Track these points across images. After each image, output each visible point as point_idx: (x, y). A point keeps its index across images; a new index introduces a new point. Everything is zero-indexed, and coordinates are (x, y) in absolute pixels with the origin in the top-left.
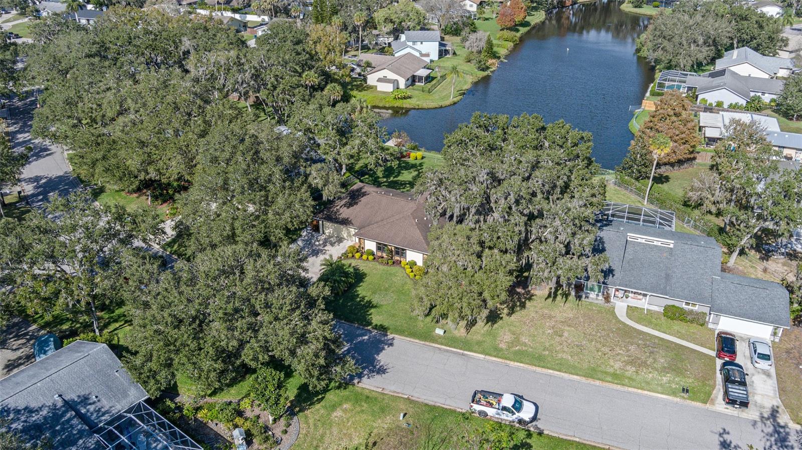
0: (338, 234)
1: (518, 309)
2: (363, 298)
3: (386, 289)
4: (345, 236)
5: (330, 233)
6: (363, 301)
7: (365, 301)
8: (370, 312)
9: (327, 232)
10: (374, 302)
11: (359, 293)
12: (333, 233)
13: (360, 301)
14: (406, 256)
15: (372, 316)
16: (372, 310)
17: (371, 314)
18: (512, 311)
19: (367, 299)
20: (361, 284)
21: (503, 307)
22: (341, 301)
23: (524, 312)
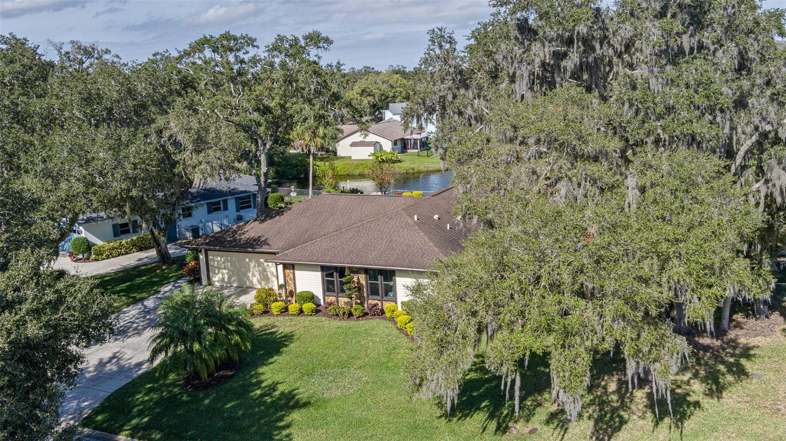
0: (240, 280)
1: (730, 378)
2: (273, 387)
3: (342, 365)
4: (255, 281)
5: (223, 280)
6: (269, 395)
7: (277, 393)
8: (287, 420)
9: (216, 279)
10: (303, 395)
11: (263, 377)
12: (229, 278)
13: (262, 396)
14: (395, 296)
15: (292, 430)
16: (295, 416)
17: (288, 426)
18: (716, 389)
19: (281, 388)
20: (272, 360)
21: (685, 378)
22: (207, 401)
23: (751, 385)
